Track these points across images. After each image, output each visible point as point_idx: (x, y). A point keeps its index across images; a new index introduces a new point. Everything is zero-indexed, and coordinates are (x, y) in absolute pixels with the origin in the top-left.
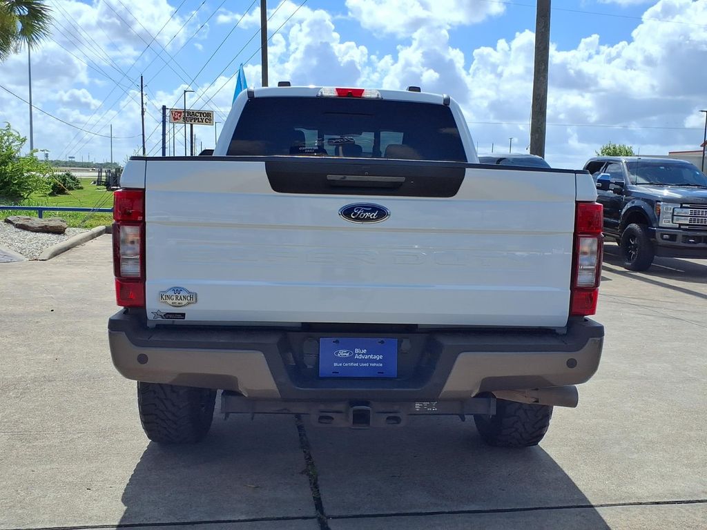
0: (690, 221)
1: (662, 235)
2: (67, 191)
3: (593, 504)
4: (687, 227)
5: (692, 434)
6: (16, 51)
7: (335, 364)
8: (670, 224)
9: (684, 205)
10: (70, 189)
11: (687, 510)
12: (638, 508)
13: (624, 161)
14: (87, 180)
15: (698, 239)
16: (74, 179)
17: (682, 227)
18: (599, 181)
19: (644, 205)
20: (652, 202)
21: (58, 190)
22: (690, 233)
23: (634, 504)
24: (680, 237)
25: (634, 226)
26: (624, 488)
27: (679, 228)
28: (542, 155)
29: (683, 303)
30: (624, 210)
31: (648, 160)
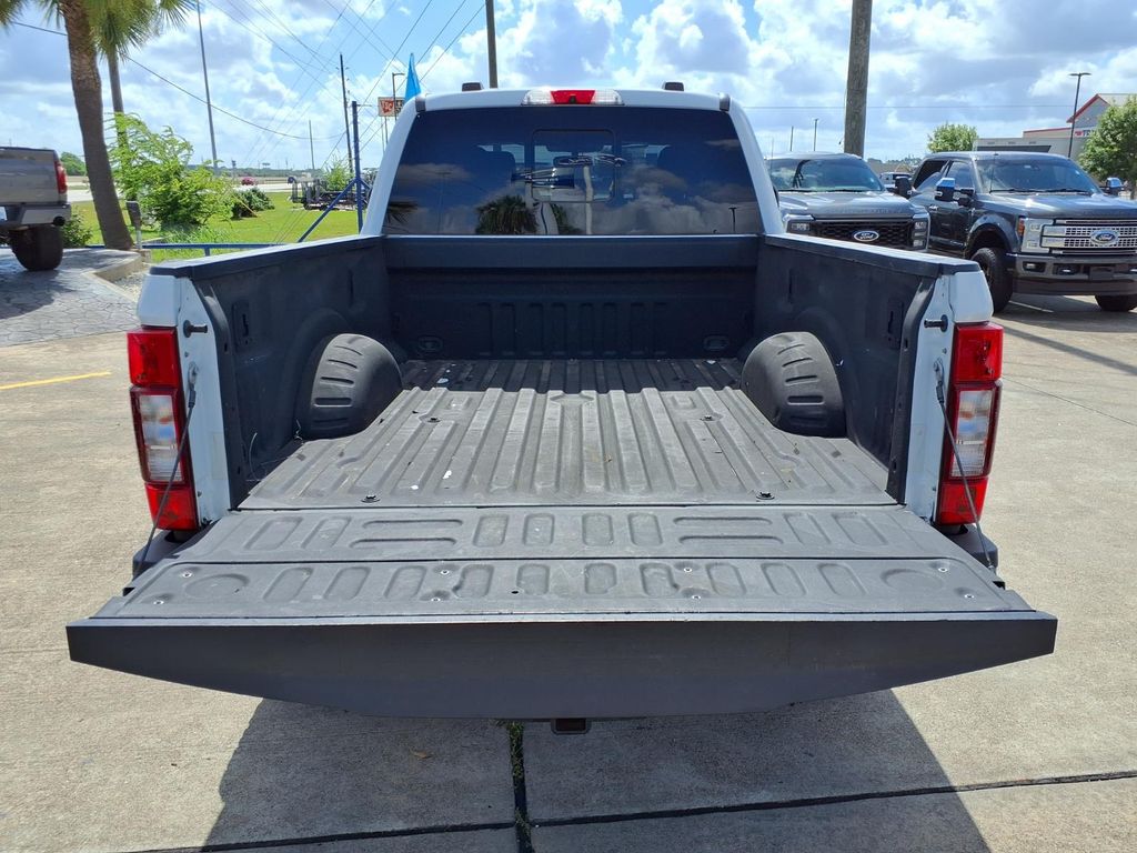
0: (1067, 242)
1: (1025, 263)
2: (254, 213)
3: (955, 783)
4: (1061, 252)
5: (1098, 623)
6: (156, 33)
8: (1038, 249)
9: (1058, 221)
10: (258, 209)
11: (1108, 797)
12: (1027, 792)
13: (974, 159)
14: (281, 195)
15: (1076, 268)
16: (261, 196)
17: (1054, 252)
18: (939, 188)
19: (1000, 222)
20: (1013, 218)
21: (241, 212)
22: (1063, 261)
23: (1022, 783)
24: (1049, 267)
25: (986, 251)
26: (1001, 746)
27: (1050, 254)
28: (860, 151)
29: (1057, 368)
30: (973, 228)
31: (1007, 156)
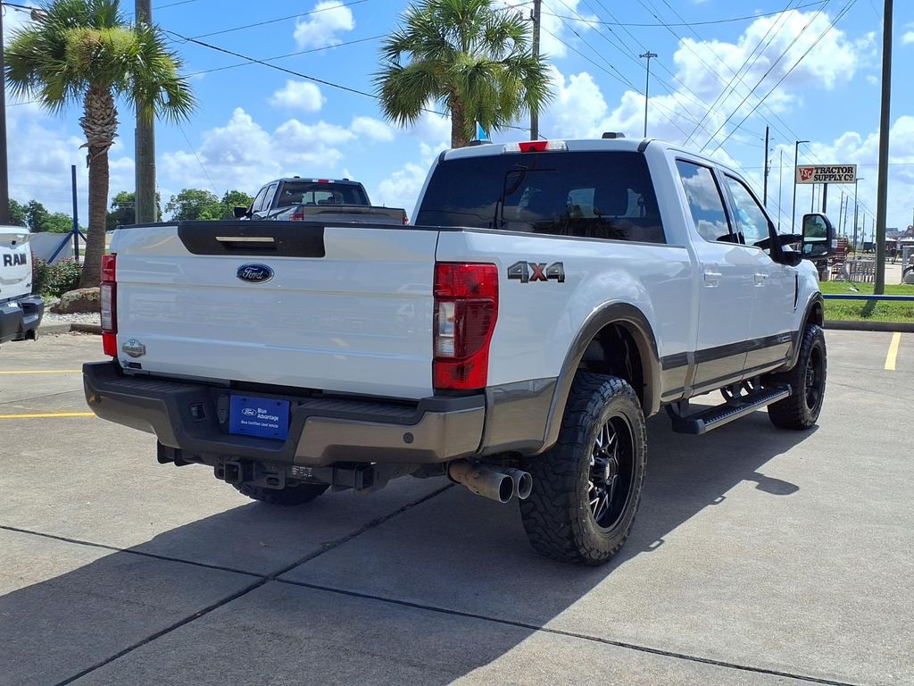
7: (243, 422)
